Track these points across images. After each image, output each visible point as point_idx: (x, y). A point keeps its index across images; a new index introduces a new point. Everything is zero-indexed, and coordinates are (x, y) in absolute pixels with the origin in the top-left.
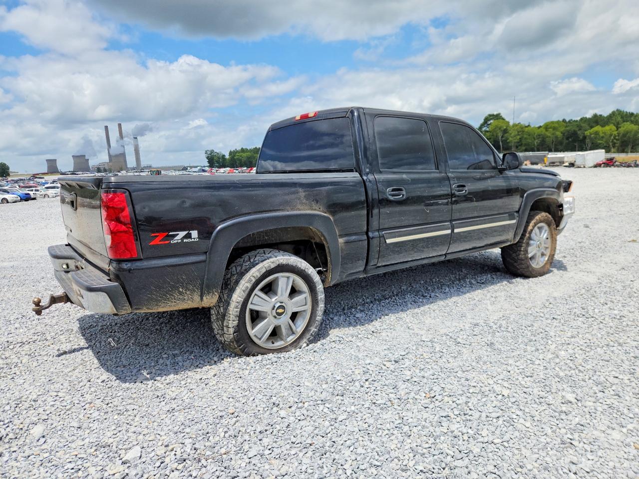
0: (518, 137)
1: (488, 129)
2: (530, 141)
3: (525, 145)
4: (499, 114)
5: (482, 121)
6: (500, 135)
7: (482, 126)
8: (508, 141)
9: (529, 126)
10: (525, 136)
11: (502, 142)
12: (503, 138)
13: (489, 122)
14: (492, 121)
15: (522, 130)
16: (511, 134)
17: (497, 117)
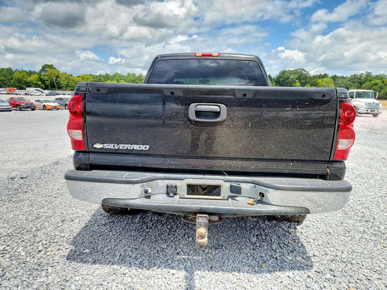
0: (66, 81)
1: (45, 74)
2: (74, 85)
3: (71, 87)
4: (52, 65)
5: (41, 68)
6: (54, 78)
7: (41, 71)
8: (60, 83)
9: (72, 75)
10: (70, 81)
11: (56, 83)
12: (57, 81)
13: (46, 70)
14: (47, 69)
15: (68, 77)
16: (62, 79)
17: (51, 67)
